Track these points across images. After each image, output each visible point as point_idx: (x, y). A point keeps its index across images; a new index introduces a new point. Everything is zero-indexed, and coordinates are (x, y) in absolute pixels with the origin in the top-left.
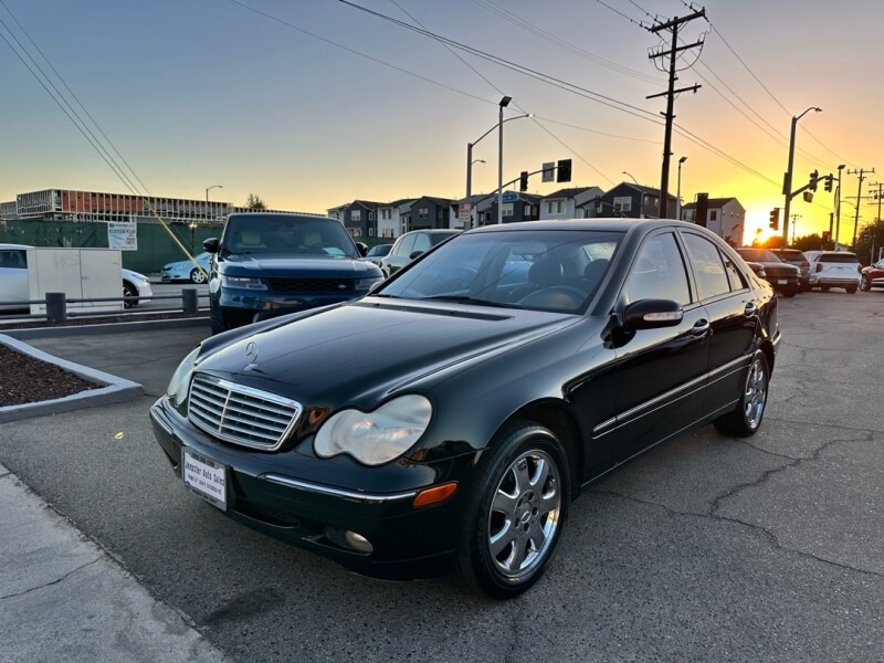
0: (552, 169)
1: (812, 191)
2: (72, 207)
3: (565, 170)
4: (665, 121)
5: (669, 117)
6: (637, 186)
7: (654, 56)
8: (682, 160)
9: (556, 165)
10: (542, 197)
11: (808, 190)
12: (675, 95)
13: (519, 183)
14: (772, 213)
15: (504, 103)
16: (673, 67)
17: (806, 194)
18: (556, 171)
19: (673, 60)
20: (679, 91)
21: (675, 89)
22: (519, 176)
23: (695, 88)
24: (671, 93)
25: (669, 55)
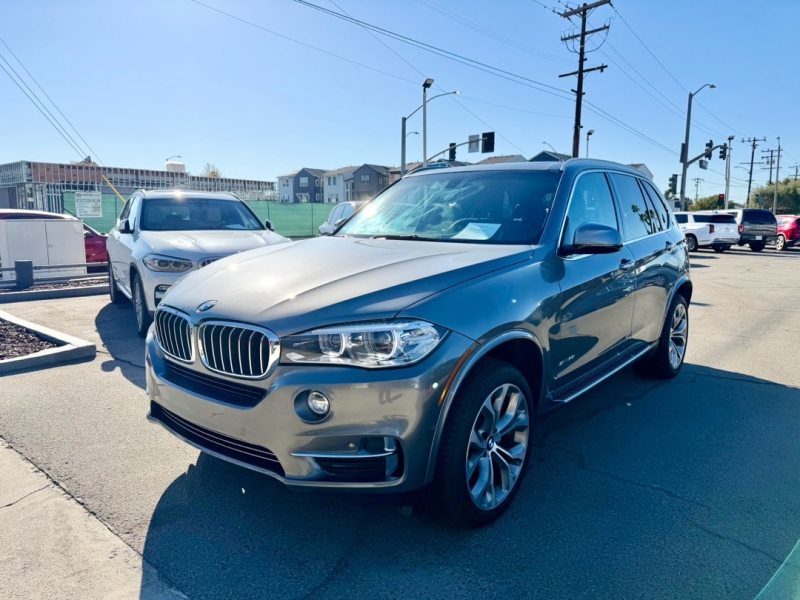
0: (477, 141)
1: (707, 159)
2: (42, 177)
3: (489, 141)
4: (575, 98)
5: (579, 93)
6: (555, 154)
7: (566, 39)
8: (589, 134)
9: (481, 137)
11: (703, 158)
12: (584, 74)
13: (448, 153)
14: (670, 180)
15: (427, 85)
16: (582, 49)
17: (701, 162)
18: (481, 143)
19: (582, 43)
20: (588, 70)
21: (585, 68)
22: (448, 147)
23: (602, 68)
24: (581, 72)
25: (579, 38)
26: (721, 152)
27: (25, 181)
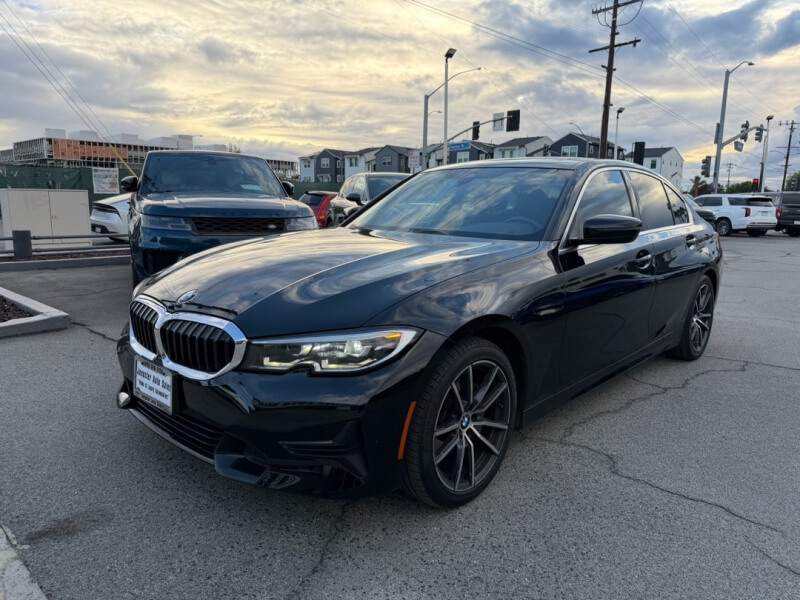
0: (502, 119)
1: (743, 141)
2: (63, 154)
3: (514, 120)
4: (605, 74)
5: (610, 70)
6: (583, 136)
7: (597, 12)
8: (620, 111)
9: (506, 115)
10: (496, 146)
11: (739, 140)
12: (616, 49)
13: (471, 132)
14: (704, 162)
15: (449, 55)
16: (614, 23)
17: (737, 144)
18: (505, 121)
19: (615, 15)
20: (620, 45)
21: (616, 43)
22: (471, 125)
23: (634, 43)
24: (612, 47)
25: (611, 11)
26: (757, 134)
27: (46, 157)
